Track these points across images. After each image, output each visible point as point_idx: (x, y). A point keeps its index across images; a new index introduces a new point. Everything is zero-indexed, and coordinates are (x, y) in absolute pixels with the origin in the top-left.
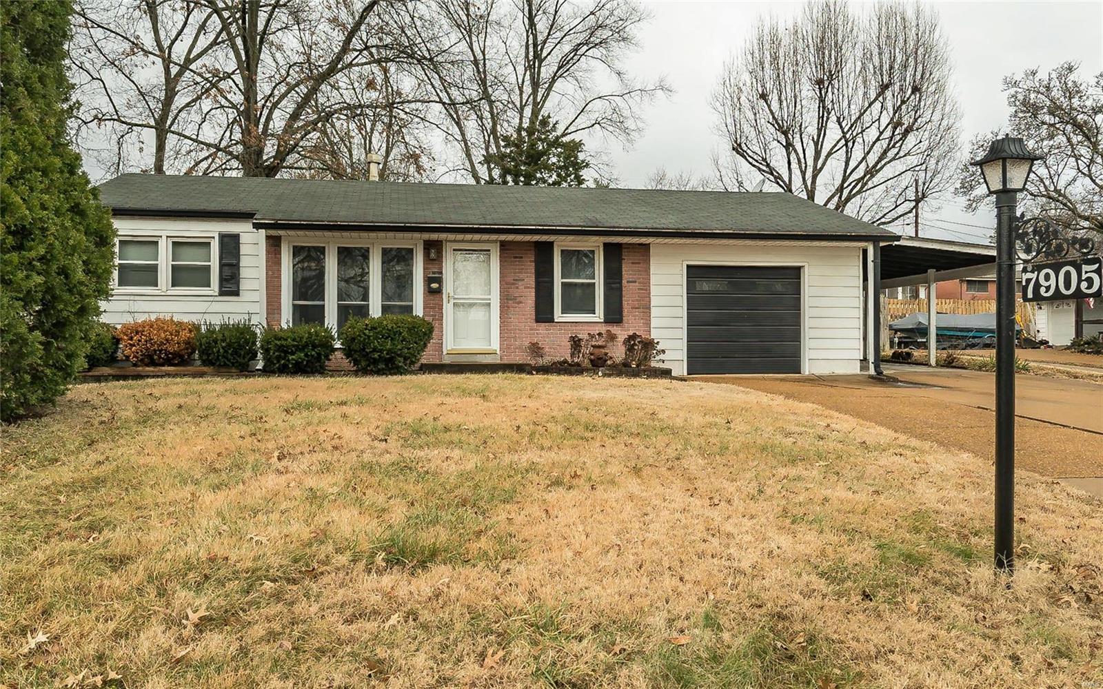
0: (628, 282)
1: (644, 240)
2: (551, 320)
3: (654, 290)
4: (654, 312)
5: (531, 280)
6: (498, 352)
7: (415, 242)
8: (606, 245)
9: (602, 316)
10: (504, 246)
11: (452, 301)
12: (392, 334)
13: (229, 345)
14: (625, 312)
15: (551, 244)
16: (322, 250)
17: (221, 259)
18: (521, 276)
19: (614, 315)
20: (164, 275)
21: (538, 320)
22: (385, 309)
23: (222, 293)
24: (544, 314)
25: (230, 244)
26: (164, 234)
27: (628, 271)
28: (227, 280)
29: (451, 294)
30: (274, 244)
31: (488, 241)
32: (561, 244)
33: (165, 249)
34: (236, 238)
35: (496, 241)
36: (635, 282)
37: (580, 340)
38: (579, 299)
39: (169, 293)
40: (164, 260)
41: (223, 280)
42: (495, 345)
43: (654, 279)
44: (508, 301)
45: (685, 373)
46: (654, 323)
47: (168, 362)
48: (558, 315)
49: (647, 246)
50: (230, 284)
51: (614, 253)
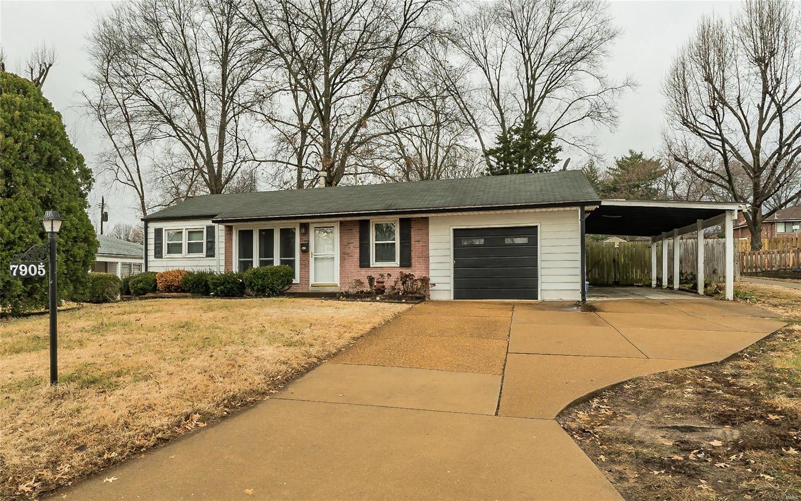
0: (415, 242)
1: (424, 215)
2: (369, 266)
3: (431, 246)
4: (431, 260)
5: (356, 242)
6: (339, 285)
7: (295, 225)
8: (401, 220)
9: (399, 263)
10: (341, 223)
11: (314, 257)
12: (263, 276)
13: (194, 283)
14: (413, 261)
15: (369, 220)
16: (251, 231)
17: (207, 239)
18: (352, 241)
19: (406, 262)
20: (185, 248)
21: (361, 266)
22: (282, 262)
23: (207, 256)
24: (364, 262)
25: (211, 231)
26: (184, 228)
27: (415, 236)
28: (209, 249)
29: (313, 253)
30: (229, 230)
31: (332, 222)
32: (374, 220)
33: (185, 235)
34: (213, 227)
35: (337, 221)
36: (419, 241)
37: (373, 278)
38: (385, 253)
39: (186, 256)
40: (185, 241)
41: (207, 249)
42: (337, 281)
43: (431, 239)
44: (344, 256)
45: (452, 298)
46: (431, 266)
47: (176, 291)
48: (373, 263)
49: (427, 218)
50: (211, 253)
51: (406, 225)
